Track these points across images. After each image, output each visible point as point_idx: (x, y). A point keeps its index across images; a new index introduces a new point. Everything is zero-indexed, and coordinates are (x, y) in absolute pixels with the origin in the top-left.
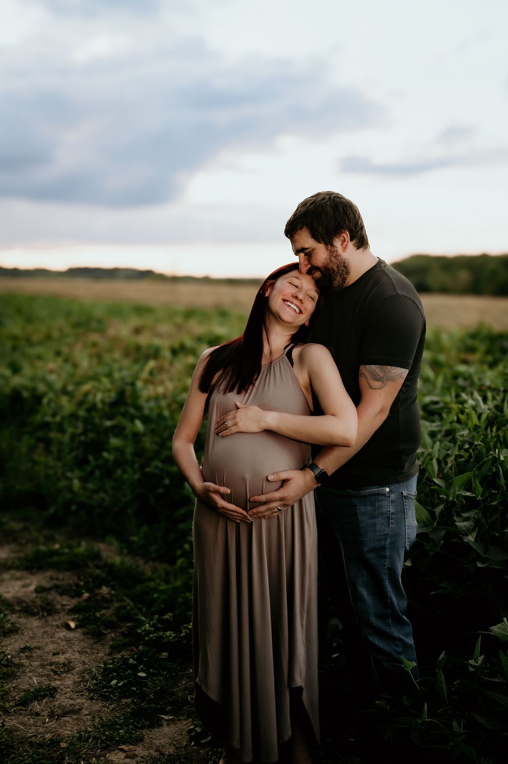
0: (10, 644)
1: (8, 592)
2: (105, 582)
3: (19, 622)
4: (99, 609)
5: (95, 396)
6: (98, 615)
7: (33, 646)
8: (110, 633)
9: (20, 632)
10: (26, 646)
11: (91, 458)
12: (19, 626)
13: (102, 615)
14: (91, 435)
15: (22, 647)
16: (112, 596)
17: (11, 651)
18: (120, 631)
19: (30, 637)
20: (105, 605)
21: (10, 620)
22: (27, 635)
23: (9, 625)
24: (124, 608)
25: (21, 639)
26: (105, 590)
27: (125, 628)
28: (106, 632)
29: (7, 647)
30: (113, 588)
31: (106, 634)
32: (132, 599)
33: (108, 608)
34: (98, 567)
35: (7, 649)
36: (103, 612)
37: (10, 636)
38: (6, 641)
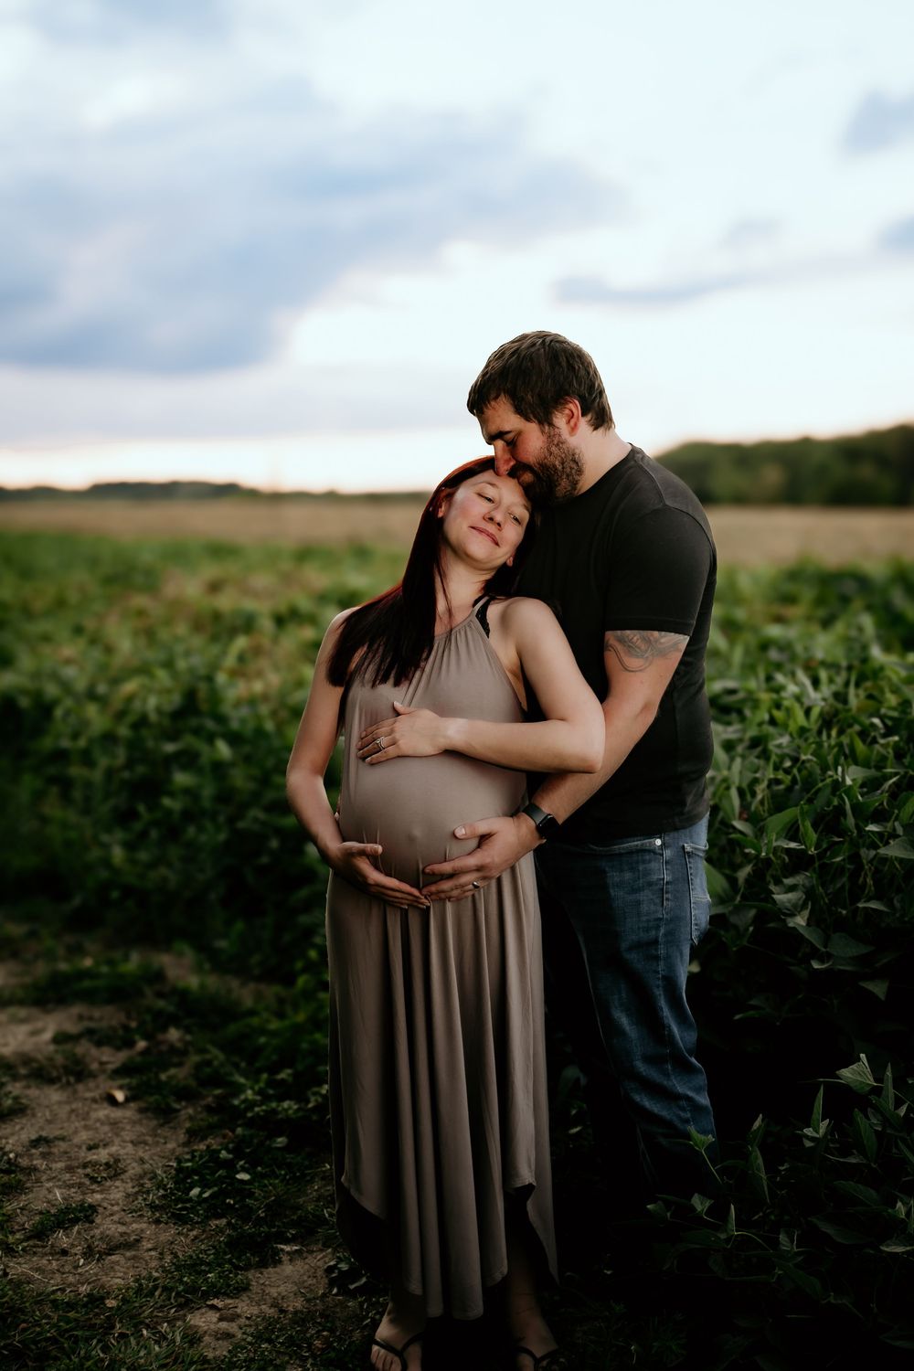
0: (13, 1134)
1: (6, 1045)
2: (173, 1020)
3: (27, 1096)
4: (165, 1067)
5: (144, 701)
6: (163, 1077)
7: (51, 1136)
8: (185, 1108)
9: (29, 1112)
10: (41, 1136)
11: (141, 808)
12: (29, 1103)
13: (170, 1078)
14: (141, 770)
15: (33, 1137)
16: (187, 1044)
17: (13, 1145)
18: (203, 1103)
19: (47, 1120)
20: (175, 1060)
21: (10, 1092)
22: (41, 1117)
23: (9, 1102)
24: (208, 1063)
25: (32, 1125)
26: (174, 1034)
27: (210, 1099)
28: (177, 1106)
29: (6, 1138)
30: (188, 1030)
31: (178, 1111)
32: (222, 1048)
33: (180, 1065)
34: (160, 995)
35: (7, 1143)
36: (173, 1071)
37: (12, 1120)
38: (5, 1129)
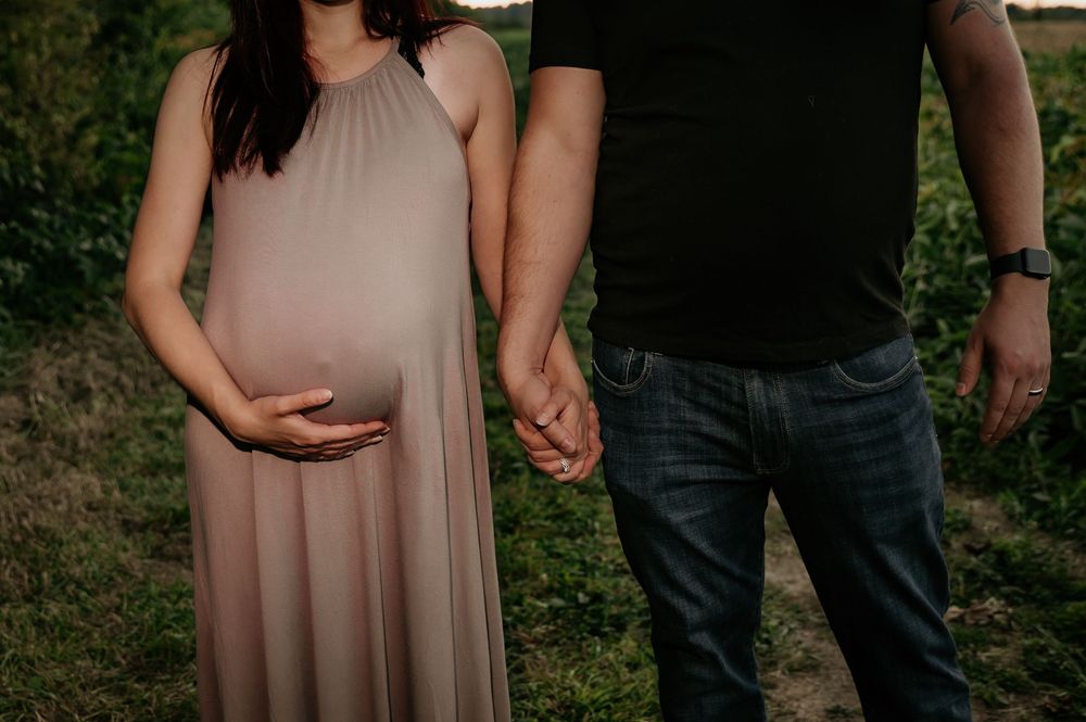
0: (805, 696)
1: (792, 582)
2: (991, 585)
3: (819, 651)
4: (985, 644)
6: (983, 657)
7: (851, 709)
8: (1015, 704)
9: (822, 671)
10: (838, 707)
12: (821, 659)
13: (996, 659)
15: (829, 707)
16: (1011, 618)
17: (807, 712)
18: (1039, 703)
19: (843, 686)
20: (996, 637)
21: (800, 642)
22: (836, 681)
23: (800, 654)
24: (1042, 650)
25: (827, 689)
26: (993, 604)
27: (1046, 699)
28: (1002, 699)
29: (797, 700)
30: (1010, 600)
31: (1003, 706)
32: (1057, 633)
33: (1002, 644)
34: (970, 550)
35: (799, 707)
36: (995, 651)
37: (803, 677)
38: (796, 687)
